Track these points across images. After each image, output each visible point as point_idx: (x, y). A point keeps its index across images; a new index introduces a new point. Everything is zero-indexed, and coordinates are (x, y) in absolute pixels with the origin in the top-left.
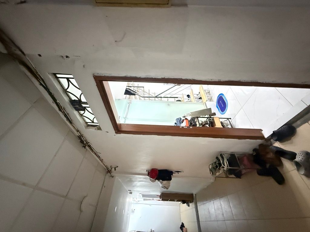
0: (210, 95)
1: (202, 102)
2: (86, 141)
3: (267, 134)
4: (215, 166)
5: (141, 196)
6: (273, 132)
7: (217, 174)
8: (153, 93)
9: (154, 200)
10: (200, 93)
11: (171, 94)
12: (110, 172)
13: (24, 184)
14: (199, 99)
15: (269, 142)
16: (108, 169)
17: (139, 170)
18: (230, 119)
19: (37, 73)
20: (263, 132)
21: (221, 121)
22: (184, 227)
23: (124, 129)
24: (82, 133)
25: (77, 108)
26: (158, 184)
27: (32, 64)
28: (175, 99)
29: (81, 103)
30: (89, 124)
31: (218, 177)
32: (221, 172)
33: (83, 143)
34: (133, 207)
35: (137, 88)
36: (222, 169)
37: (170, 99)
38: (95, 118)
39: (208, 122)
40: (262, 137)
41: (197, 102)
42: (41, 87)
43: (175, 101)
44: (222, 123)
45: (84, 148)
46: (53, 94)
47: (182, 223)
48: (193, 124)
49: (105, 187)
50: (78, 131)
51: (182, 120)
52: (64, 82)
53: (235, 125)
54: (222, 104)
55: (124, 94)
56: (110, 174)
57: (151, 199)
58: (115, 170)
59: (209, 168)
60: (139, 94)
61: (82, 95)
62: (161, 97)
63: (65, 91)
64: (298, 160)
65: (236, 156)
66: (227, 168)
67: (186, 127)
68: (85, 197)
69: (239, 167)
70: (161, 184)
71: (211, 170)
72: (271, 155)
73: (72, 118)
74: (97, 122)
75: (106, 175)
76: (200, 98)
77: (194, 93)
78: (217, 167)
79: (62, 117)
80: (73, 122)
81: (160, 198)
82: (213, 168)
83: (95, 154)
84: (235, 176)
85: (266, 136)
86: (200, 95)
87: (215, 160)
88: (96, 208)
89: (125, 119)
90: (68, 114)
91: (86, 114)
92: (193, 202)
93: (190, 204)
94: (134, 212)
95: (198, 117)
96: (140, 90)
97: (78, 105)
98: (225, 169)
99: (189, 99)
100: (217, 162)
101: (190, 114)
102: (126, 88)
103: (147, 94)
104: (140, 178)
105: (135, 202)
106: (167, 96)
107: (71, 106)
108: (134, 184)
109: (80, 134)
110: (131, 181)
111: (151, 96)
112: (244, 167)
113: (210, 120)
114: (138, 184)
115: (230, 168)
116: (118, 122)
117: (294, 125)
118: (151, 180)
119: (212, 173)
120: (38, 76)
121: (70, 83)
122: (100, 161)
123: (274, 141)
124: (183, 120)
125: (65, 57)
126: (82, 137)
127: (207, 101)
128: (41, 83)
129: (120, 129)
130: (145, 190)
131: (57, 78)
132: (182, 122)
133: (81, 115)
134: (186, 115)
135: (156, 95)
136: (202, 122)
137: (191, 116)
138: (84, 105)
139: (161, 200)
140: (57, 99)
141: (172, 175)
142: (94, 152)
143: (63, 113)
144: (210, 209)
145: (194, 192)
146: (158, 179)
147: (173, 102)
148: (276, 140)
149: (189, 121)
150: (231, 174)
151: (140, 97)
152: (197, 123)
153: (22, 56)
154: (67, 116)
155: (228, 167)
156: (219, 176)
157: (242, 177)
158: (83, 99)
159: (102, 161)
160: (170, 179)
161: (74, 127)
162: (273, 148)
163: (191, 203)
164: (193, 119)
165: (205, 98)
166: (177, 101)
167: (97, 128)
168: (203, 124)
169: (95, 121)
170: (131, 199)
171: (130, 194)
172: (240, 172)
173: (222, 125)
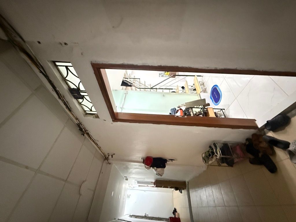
0: (205, 86)
1: (197, 93)
2: (84, 129)
3: (260, 124)
4: (208, 154)
5: (137, 183)
6: (267, 121)
7: (210, 162)
8: (149, 85)
9: (148, 186)
10: (194, 84)
11: (166, 86)
12: (107, 159)
13: (27, 167)
14: (193, 90)
15: (263, 132)
16: (105, 156)
17: (135, 158)
18: (224, 109)
19: (37, 60)
20: (256, 122)
21: (214, 112)
22: (177, 212)
23: (120, 117)
24: (81, 121)
25: (75, 96)
26: (153, 171)
27: (32, 51)
28: (170, 91)
29: (80, 91)
30: (87, 112)
31: (210, 165)
32: (214, 160)
33: (82, 131)
34: (129, 192)
35: (133, 80)
36: (215, 158)
37: (165, 91)
38: (93, 107)
39: (202, 113)
40: (256, 127)
41: (191, 93)
42: (41, 74)
43: (170, 92)
44: (215, 113)
45: (83, 135)
46: (52, 82)
47: (175, 208)
48: (187, 114)
49: (102, 173)
50: (77, 119)
51: (176, 110)
52: (63, 70)
53: (229, 115)
54: (216, 95)
55: (121, 85)
56: (108, 161)
57: (146, 185)
58: (112, 157)
59: (202, 157)
60: (135, 85)
61: (81, 83)
62: (156, 89)
63: (64, 79)
64: (292, 149)
65: (229, 145)
66: (220, 157)
67: (181, 117)
68: (84, 182)
69: (232, 156)
70: (156, 171)
71: (203, 159)
72: (264, 145)
73: (71, 106)
74: (95, 111)
75: (103, 162)
76: (195, 90)
77: (188, 85)
78: (210, 155)
79: (62, 105)
80: (72, 110)
81: (154, 185)
82: (206, 156)
83: (93, 141)
84: (227, 164)
85: (260, 126)
86: (194, 87)
87: (208, 149)
88: (94, 193)
89: (122, 109)
90: (67, 102)
91: (85, 102)
92: (185, 189)
93: (182, 191)
94: (129, 197)
95: (192, 108)
96: (136, 82)
97: (76, 93)
98: (218, 157)
99: (183, 90)
100: (210, 151)
101: (185, 104)
102: (123, 80)
103: (143, 86)
104: (136, 165)
105: (130, 188)
106: (163, 88)
107: (70, 94)
108: (129, 171)
109: (79, 122)
110: (127, 168)
111: (146, 87)
112: (236, 156)
113: (204, 110)
114: (134, 171)
115: (223, 156)
116: (115, 111)
117: (289, 115)
118: (145, 167)
119: (204, 162)
120: (38, 64)
121: (69, 72)
122: (98, 149)
123: (268, 131)
124: (178, 110)
125: (64, 45)
126: (80, 125)
127: (201, 92)
128: (40, 70)
129: (117, 117)
130: (140, 177)
131: (57, 66)
132: (177, 112)
133: (80, 104)
134: (180, 105)
135: (151, 87)
136: (196, 112)
137: (185, 107)
138: (82, 94)
139: (155, 186)
140: (56, 87)
141: (166, 163)
142: (93, 140)
143: (63, 100)
144: (202, 195)
145: (187, 180)
146: (153, 166)
147: (167, 93)
148: (270, 130)
149: (184, 111)
150: (223, 162)
151: (136, 88)
152: (191, 113)
153: (22, 42)
154: (66, 103)
155: (221, 155)
156: (212, 164)
157: (234, 165)
158: (82, 88)
159: (99, 148)
160: (164, 167)
161: (73, 114)
162: (266, 137)
163: (183, 189)
164: (187, 109)
165: (199, 89)
166: (172, 92)
167: (95, 116)
168: (197, 114)
169: (93, 109)
170: (127, 185)
171: (126, 180)
172: (233, 160)
173: (216, 116)
